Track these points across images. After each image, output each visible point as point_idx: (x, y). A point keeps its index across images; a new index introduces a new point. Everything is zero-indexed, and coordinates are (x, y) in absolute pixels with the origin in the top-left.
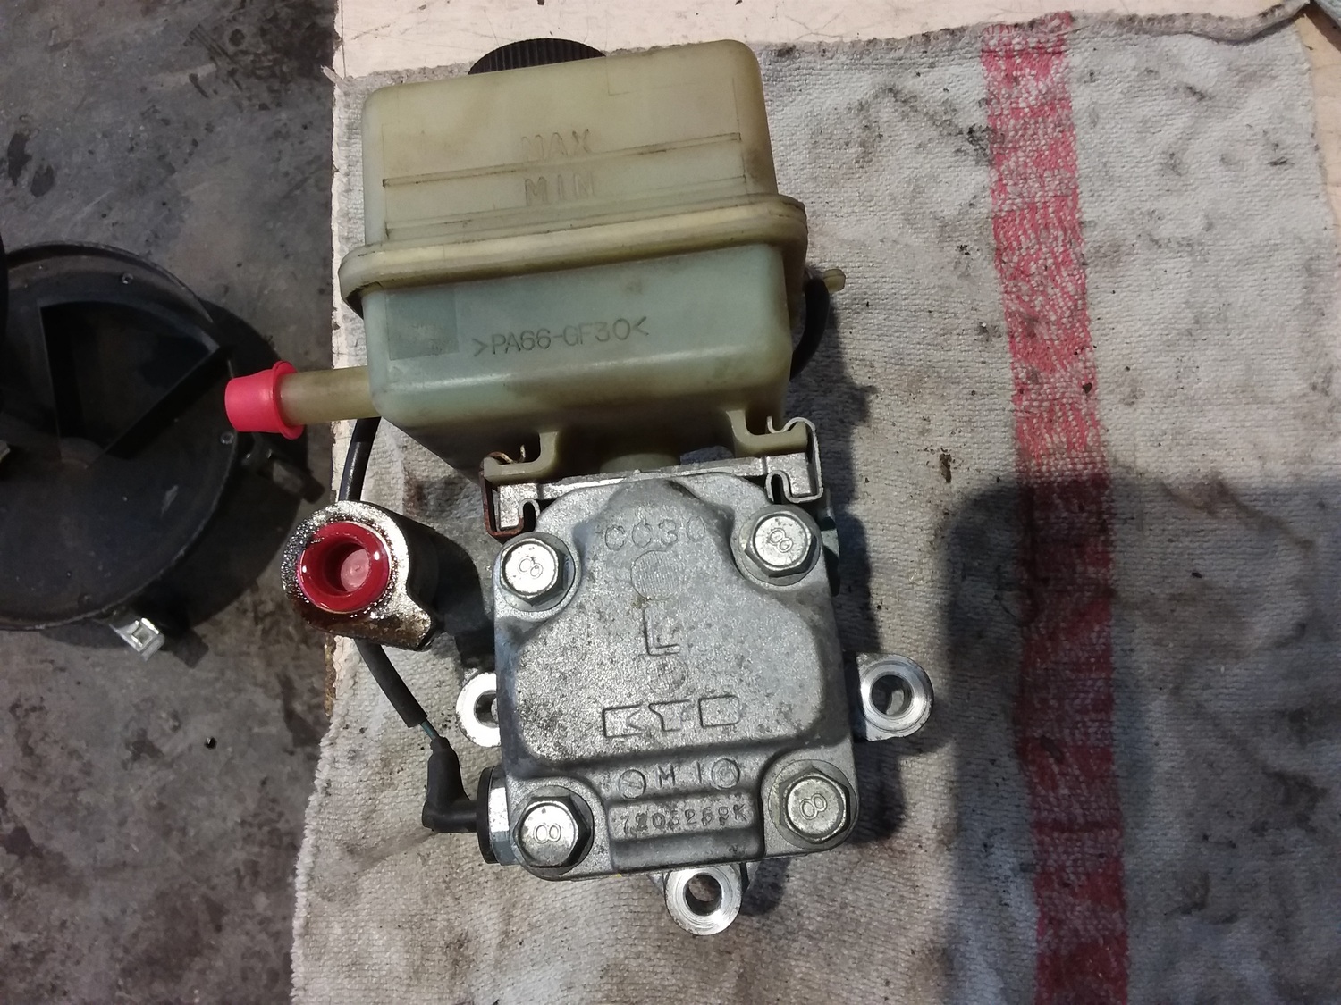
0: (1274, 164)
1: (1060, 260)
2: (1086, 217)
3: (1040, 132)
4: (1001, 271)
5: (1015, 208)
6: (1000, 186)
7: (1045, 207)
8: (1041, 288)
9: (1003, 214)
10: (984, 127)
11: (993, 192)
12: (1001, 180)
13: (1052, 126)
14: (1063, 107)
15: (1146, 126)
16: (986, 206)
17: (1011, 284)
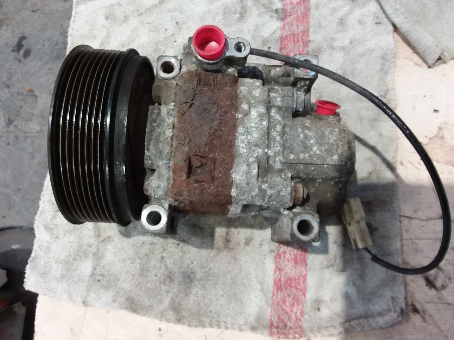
0: (376, 23)
2: (311, 39)
3: (299, 10)
5: (288, 35)
6: (284, 27)
7: (298, 35)
12: (284, 25)
13: (303, 8)
14: (307, 3)
15: (334, 10)
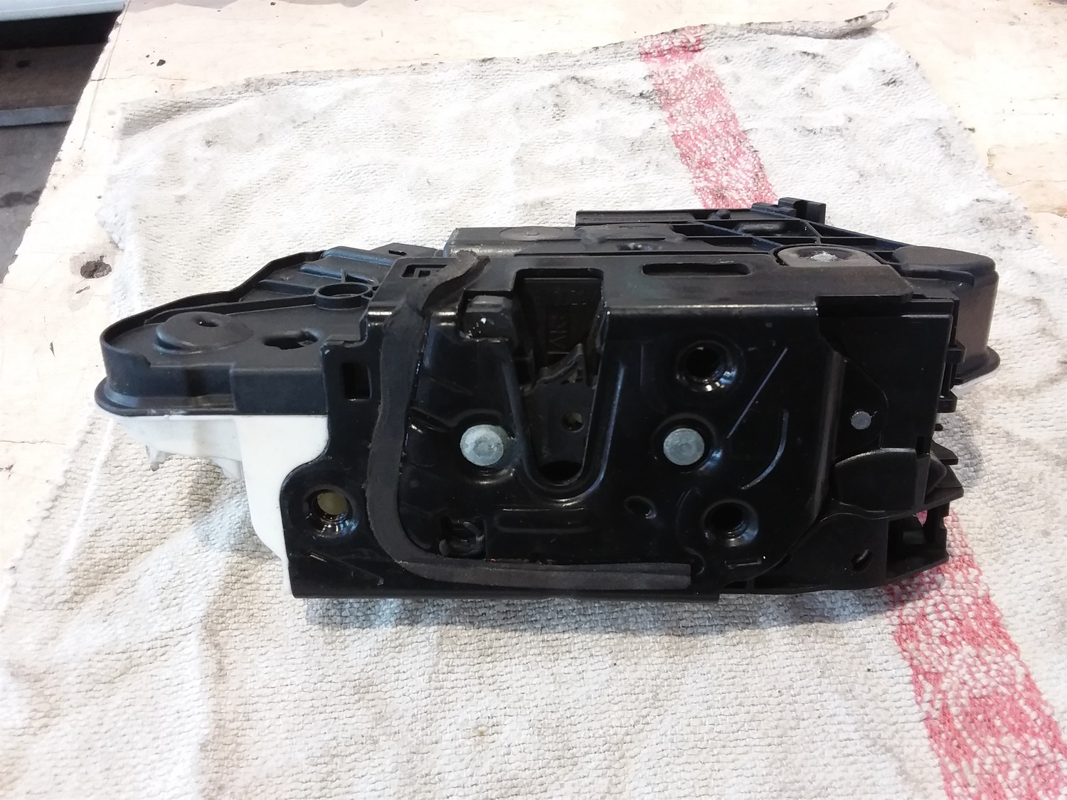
1: (735, 153)
4: (688, 165)
8: (725, 172)
9: (680, 133)
10: (651, 90)
11: (667, 123)
16: (665, 130)
17: (698, 171)
